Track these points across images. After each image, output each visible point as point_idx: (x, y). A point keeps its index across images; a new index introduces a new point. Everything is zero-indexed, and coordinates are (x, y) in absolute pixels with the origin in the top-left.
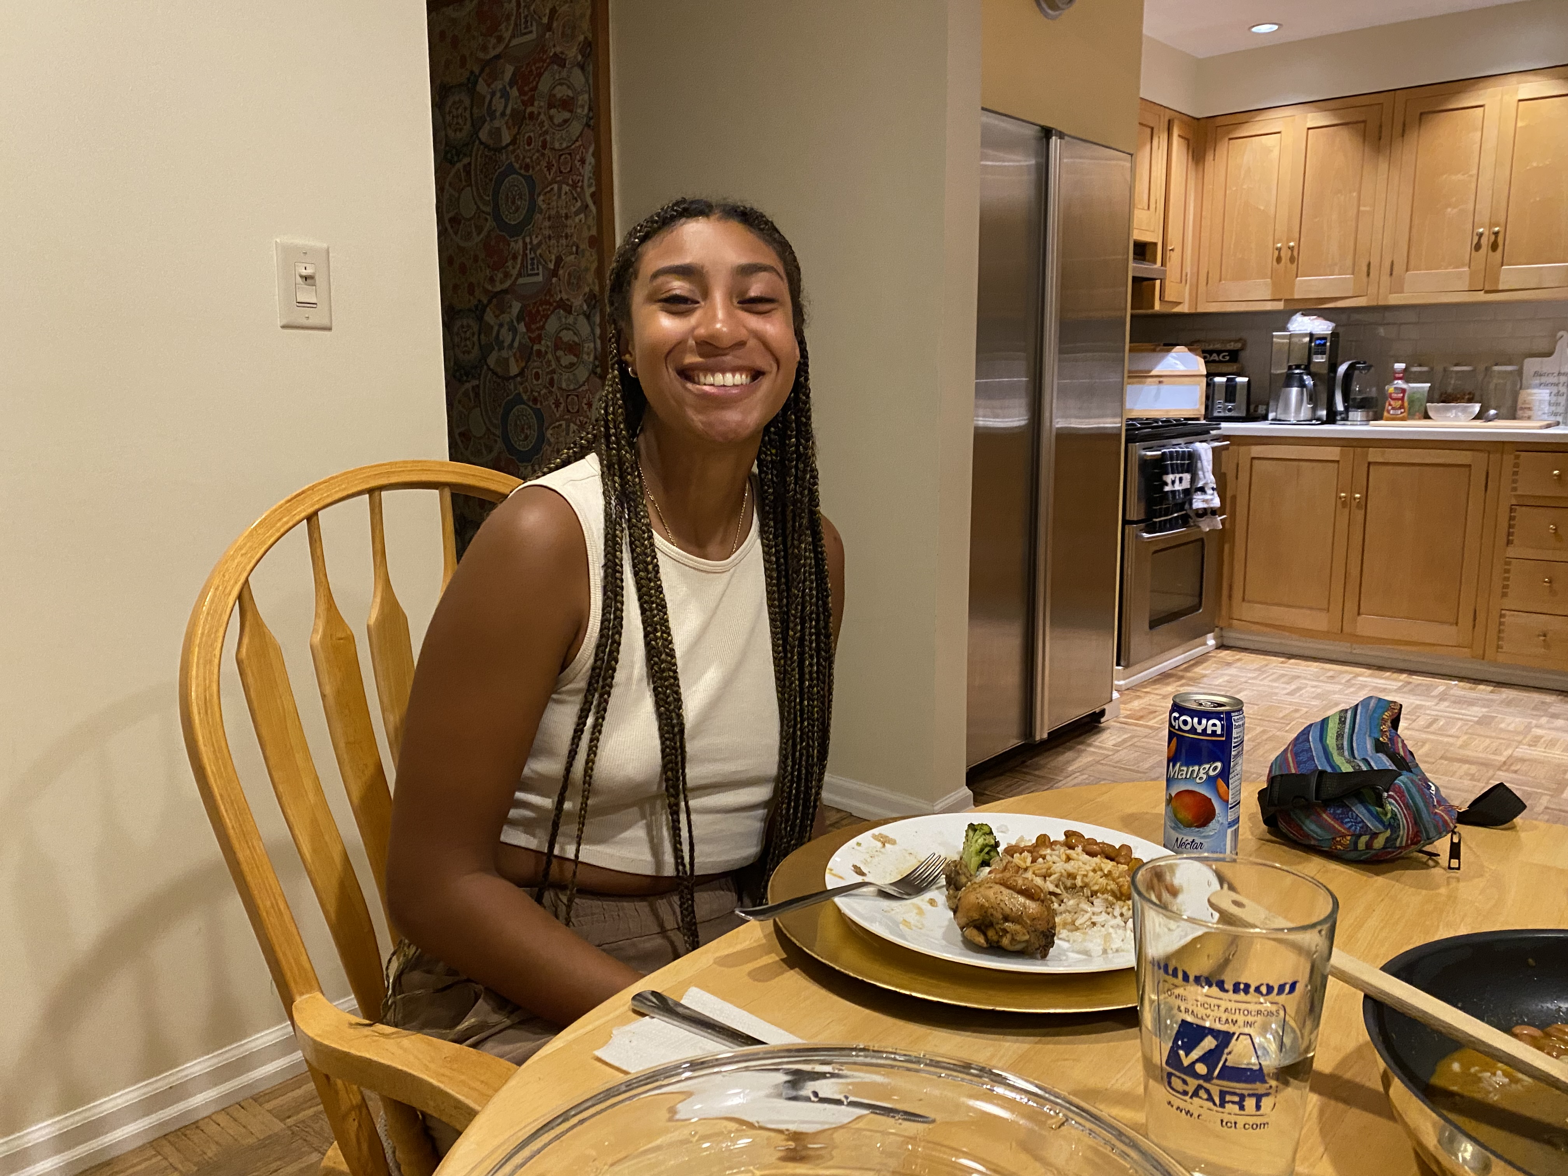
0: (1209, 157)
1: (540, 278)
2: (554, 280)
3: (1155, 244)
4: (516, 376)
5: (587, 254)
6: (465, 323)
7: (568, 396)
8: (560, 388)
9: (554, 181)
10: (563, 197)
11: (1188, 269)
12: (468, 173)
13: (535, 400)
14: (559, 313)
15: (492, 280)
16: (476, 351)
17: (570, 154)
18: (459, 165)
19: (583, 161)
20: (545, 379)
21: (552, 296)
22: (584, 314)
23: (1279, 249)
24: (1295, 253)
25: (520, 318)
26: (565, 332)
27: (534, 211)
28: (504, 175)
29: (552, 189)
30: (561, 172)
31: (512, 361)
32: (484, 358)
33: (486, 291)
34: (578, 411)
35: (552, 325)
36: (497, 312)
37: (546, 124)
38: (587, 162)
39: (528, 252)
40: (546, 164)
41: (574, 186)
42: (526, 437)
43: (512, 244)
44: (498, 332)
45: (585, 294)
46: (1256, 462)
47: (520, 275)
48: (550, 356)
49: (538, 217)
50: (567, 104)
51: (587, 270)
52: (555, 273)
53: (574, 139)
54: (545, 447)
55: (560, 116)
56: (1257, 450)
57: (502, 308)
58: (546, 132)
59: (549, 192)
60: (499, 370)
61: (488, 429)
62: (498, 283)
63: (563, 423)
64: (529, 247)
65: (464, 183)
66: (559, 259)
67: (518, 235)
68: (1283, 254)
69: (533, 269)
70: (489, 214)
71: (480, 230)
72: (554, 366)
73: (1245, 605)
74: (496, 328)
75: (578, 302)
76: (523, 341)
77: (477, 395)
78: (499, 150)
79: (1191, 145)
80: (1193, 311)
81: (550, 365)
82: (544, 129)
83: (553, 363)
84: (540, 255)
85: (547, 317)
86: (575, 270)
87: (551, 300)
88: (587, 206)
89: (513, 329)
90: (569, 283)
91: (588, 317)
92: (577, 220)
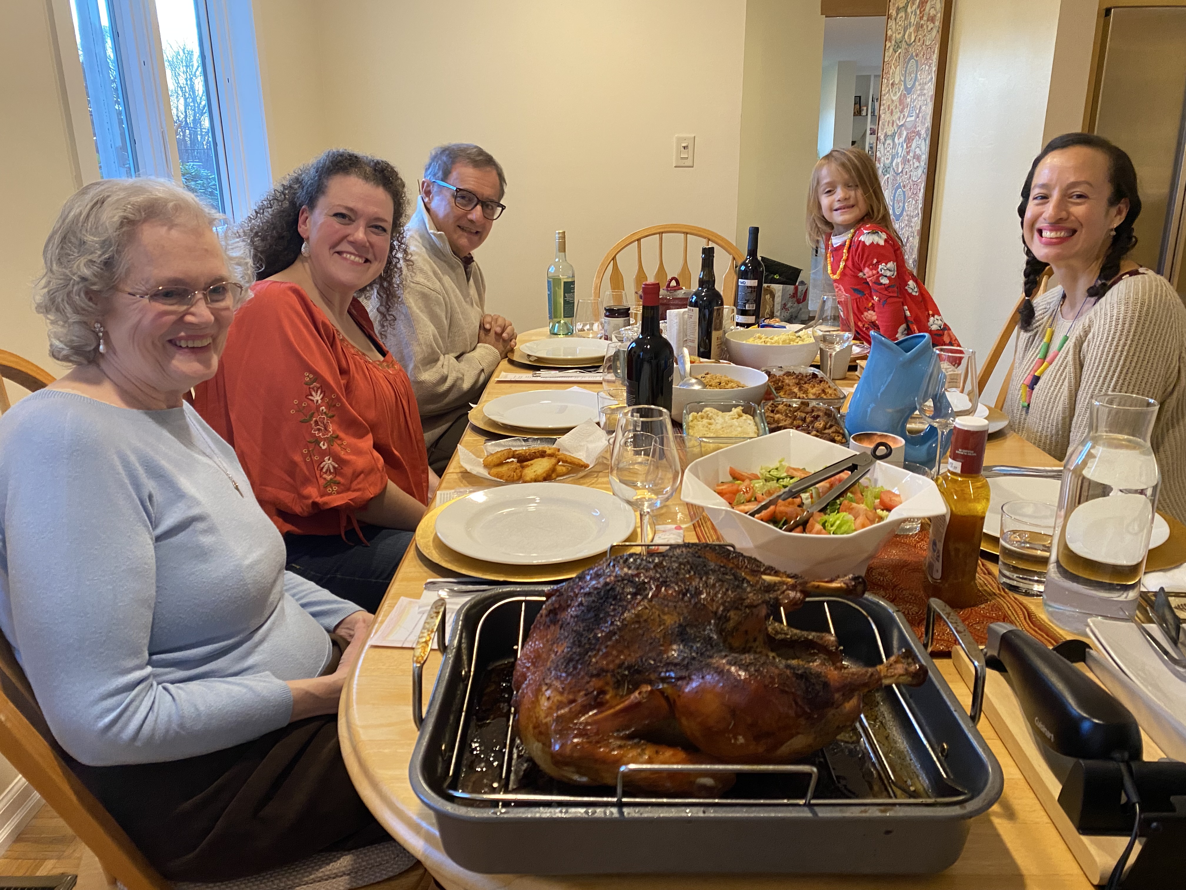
1: (913, 118)
20: (908, 175)
25: (905, 141)
28: (909, 60)
32: (892, 163)
49: (917, 83)
50: (932, 19)
55: (931, 25)
57: (900, 136)
71: (899, 89)
75: (923, 132)
89: (902, 146)
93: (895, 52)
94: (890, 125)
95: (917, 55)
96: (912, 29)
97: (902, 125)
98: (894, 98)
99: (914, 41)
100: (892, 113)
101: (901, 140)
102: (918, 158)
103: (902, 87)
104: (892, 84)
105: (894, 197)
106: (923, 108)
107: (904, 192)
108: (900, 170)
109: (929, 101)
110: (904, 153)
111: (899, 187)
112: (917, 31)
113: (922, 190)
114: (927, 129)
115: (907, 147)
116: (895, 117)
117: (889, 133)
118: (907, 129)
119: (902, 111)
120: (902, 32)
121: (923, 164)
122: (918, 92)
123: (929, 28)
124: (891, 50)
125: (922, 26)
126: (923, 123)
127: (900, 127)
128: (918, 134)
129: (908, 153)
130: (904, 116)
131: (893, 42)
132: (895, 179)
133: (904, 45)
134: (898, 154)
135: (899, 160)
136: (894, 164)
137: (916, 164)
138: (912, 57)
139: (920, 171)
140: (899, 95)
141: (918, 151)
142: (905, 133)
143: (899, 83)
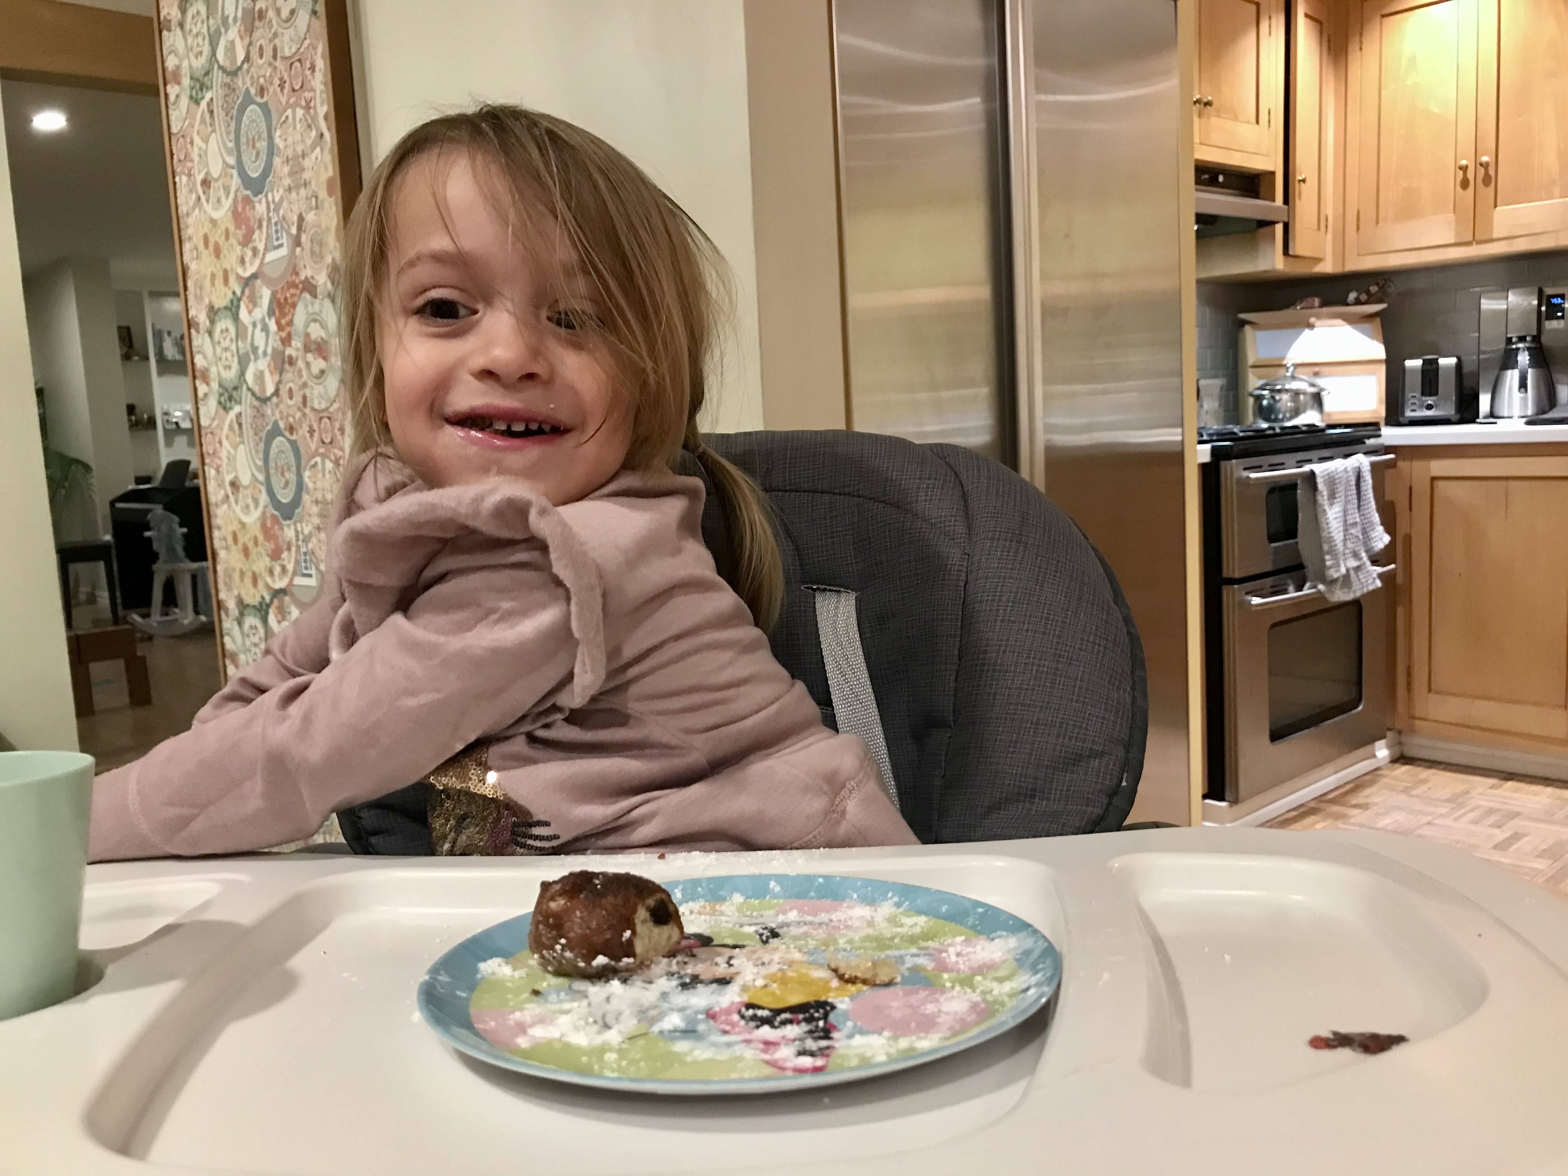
0: (1353, 47)
2: (298, 250)
3: (1272, 174)
4: (273, 395)
5: (326, 205)
6: (224, 328)
7: (321, 418)
8: (313, 409)
9: (288, 106)
10: (298, 126)
11: (1329, 210)
12: (211, 112)
13: (291, 429)
14: (305, 298)
15: (242, 261)
16: (235, 366)
17: (300, 60)
18: (204, 104)
19: (313, 68)
20: (298, 399)
21: (297, 274)
22: (329, 295)
23: (1464, 169)
24: (1492, 172)
25: (271, 313)
26: (312, 325)
27: (273, 154)
28: (242, 109)
29: (287, 117)
30: (294, 90)
31: (267, 374)
32: (242, 373)
33: (238, 277)
34: (331, 443)
35: (300, 317)
36: (251, 306)
37: (274, 22)
38: (317, 69)
39: (271, 214)
40: (278, 82)
41: (308, 108)
42: (287, 484)
43: (257, 205)
44: (253, 336)
45: (328, 266)
46: (1440, 484)
47: (266, 250)
48: (301, 364)
49: (277, 161)
51: (328, 229)
52: (297, 242)
53: (303, 37)
54: (306, 498)
56: (1439, 467)
57: (254, 302)
58: (275, 35)
59: (284, 122)
60: (256, 389)
61: (253, 475)
62: (248, 265)
63: (318, 459)
64: (272, 207)
65: (209, 129)
66: (301, 219)
67: (261, 193)
68: (1470, 175)
69: (277, 239)
70: (233, 168)
71: (227, 190)
72: (305, 377)
73: (1432, 696)
74: (250, 328)
75: (322, 280)
76: (275, 345)
77: (240, 425)
78: (234, 74)
79: (1325, 29)
80: (1339, 270)
81: (301, 376)
82: (273, 31)
83: (304, 373)
84: (283, 216)
85: (294, 306)
86: (316, 232)
87: (297, 281)
88: (322, 135)
89: (265, 329)
90: (312, 253)
91: (333, 301)
92: (313, 156)
93: (197, 102)
94: (219, 281)
95: (262, 91)
96: (233, 33)
97: (254, 276)
98: (217, 215)
99: (247, 59)
100: (217, 253)
101: (261, 312)
102: (319, 349)
103: (235, 182)
104: (206, 183)
105: (266, 460)
106: (310, 217)
107: (294, 444)
108: (270, 389)
109: (323, 194)
110: (274, 342)
111: (275, 432)
112: (249, 29)
113: (349, 429)
114: (334, 269)
115: (280, 328)
116: (230, 260)
117: (221, 302)
118: (269, 282)
119: (247, 240)
120: (206, 49)
121: (336, 361)
122: (287, 182)
123: (285, 14)
124: (184, 101)
125: (261, 15)
126: (317, 256)
127: (247, 282)
128: (309, 287)
129: (286, 341)
130: (255, 251)
131: (186, 81)
132: (259, 414)
133: (218, 77)
134: (255, 349)
135: (263, 364)
136: (249, 376)
137: (318, 364)
138: (248, 100)
139: (333, 383)
140: (227, 204)
141: (316, 332)
142: (266, 294)
143: (224, 173)
